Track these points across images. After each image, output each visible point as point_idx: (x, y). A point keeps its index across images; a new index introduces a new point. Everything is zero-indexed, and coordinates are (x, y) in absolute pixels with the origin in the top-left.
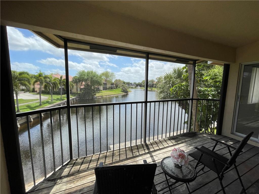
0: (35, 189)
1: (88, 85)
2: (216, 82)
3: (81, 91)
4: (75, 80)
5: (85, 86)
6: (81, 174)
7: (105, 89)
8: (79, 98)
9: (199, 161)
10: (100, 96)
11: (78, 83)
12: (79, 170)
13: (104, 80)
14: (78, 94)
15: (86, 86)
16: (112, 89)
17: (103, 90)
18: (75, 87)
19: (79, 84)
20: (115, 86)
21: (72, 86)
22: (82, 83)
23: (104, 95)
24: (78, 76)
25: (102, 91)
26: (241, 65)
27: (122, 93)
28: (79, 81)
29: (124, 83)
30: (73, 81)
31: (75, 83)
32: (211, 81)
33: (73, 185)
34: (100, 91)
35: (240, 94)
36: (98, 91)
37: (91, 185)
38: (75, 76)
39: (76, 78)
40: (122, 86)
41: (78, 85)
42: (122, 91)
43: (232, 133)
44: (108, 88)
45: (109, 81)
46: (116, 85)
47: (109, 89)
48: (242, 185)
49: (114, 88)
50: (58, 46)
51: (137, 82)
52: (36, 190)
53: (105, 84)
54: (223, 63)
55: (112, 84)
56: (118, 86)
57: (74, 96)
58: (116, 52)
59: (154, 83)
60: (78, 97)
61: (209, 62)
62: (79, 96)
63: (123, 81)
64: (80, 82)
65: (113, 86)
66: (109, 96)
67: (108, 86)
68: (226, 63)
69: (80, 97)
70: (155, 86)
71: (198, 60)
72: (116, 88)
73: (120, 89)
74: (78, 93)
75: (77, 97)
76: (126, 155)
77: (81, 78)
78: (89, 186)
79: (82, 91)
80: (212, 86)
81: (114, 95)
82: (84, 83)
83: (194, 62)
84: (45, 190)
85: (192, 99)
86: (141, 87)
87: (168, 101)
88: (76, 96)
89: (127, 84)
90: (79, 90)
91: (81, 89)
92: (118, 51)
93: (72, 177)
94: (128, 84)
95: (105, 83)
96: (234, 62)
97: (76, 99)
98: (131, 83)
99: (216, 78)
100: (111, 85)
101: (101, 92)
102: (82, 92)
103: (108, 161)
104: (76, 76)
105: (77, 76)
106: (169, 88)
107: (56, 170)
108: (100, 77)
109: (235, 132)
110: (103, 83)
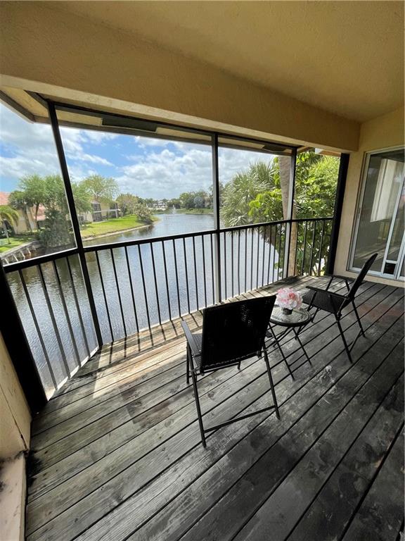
0: (63, 391)
1: (54, 212)
2: (323, 188)
3: (38, 227)
4: (18, 201)
5: (47, 214)
6: (132, 360)
7: (98, 218)
8: (38, 246)
9: (311, 305)
10: (90, 236)
11: (27, 210)
12: (125, 356)
13: (93, 198)
14: (34, 236)
15: (50, 214)
16: (115, 217)
17: (94, 221)
18: (21, 219)
19: (30, 210)
20: (119, 210)
21: (13, 218)
22: (37, 208)
23: (98, 233)
24: (23, 191)
25: (90, 223)
26: (365, 154)
27: (141, 224)
28: (30, 203)
29: (140, 201)
30: (12, 203)
31: (18, 208)
32: (315, 186)
33: (126, 374)
34: (87, 225)
35: (361, 206)
36: (83, 225)
37: (155, 368)
38: (13, 191)
39: (18, 195)
40: (138, 209)
41: (28, 212)
42: (138, 221)
43: (348, 270)
44: (105, 215)
45: (105, 200)
46: (121, 208)
47: (107, 217)
48: (361, 326)
49: (119, 216)
50: (33, 117)
51: (169, 199)
52: (65, 392)
53: (97, 207)
54: (340, 151)
55: (113, 206)
56: (128, 209)
57: (25, 241)
58: (155, 131)
59: (206, 198)
60: (37, 243)
61: (318, 151)
62: (38, 239)
63: (137, 197)
64: (33, 206)
65: (115, 210)
66: (111, 234)
67: (105, 210)
68: (345, 151)
69: (40, 243)
70: (208, 204)
71: (301, 146)
72: (124, 215)
73: (134, 217)
74: (31, 234)
75: (32, 244)
76: (197, 323)
77: (32, 196)
78: (156, 370)
79: (42, 228)
80: (319, 196)
81: (123, 230)
82: (42, 208)
83: (294, 150)
84: (82, 389)
85: (290, 221)
86: (179, 208)
87: (246, 228)
88: (30, 241)
89: (148, 203)
90: (33, 226)
91: (39, 224)
92: (160, 130)
93: (118, 366)
94: (150, 202)
95: (95, 205)
96: (357, 149)
97: (30, 247)
98: (156, 202)
99: (322, 181)
100: (111, 208)
101: (89, 227)
102: (42, 230)
103: (169, 335)
104: (16, 192)
105: (19, 190)
106: (246, 202)
107: (83, 363)
108: (83, 192)
109: (351, 268)
110: (92, 205)
